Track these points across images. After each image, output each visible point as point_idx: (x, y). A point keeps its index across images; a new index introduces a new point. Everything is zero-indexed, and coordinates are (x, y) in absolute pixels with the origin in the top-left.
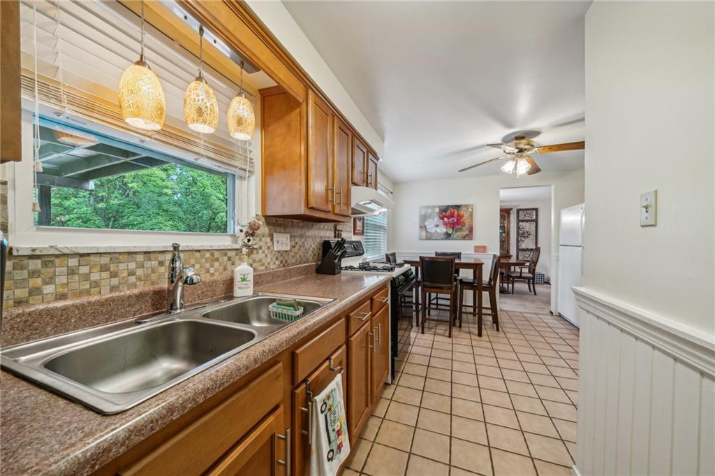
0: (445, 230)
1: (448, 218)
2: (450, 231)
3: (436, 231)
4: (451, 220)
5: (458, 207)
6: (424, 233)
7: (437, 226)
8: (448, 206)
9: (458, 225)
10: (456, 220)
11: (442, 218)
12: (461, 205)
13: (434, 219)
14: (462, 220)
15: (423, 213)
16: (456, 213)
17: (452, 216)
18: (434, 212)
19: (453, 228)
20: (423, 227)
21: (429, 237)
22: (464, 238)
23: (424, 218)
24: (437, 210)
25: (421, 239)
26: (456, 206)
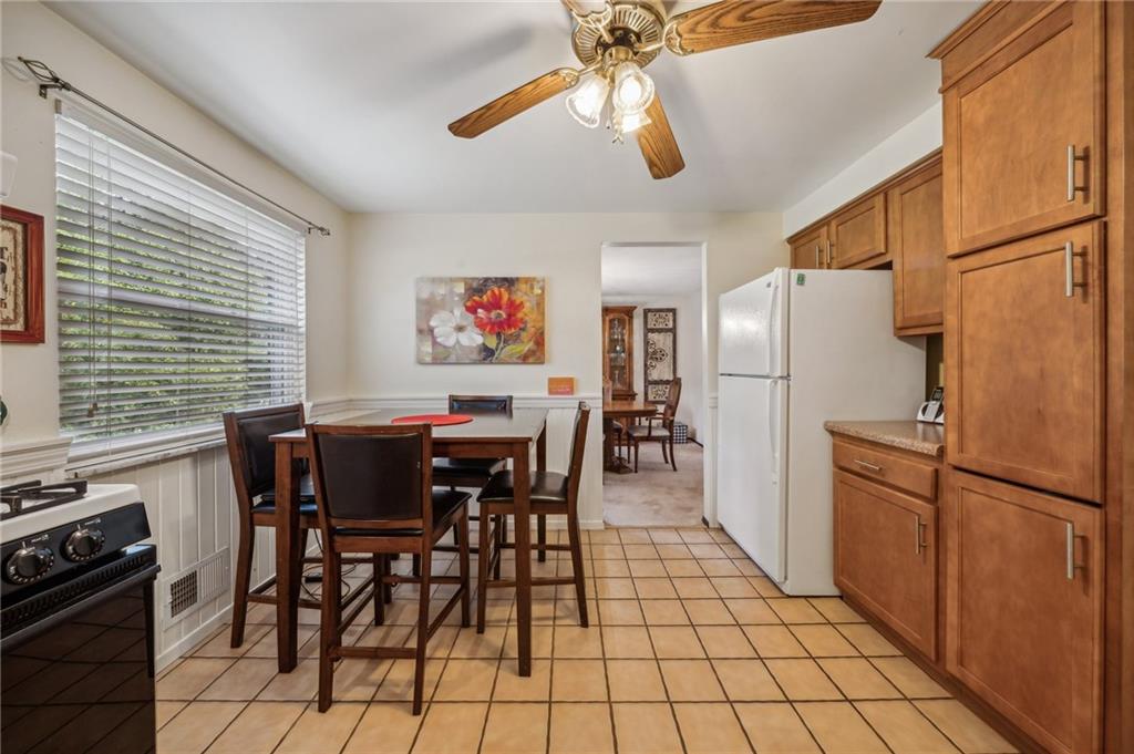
0: (479, 340)
1: (488, 308)
2: (492, 342)
3: (458, 342)
4: (493, 314)
5: (509, 282)
6: (427, 348)
7: (460, 329)
8: (486, 280)
9: (510, 327)
10: (504, 316)
11: (472, 310)
12: (517, 279)
13: (452, 312)
14: (520, 315)
15: (425, 295)
16: (506, 297)
17: (495, 304)
18: (451, 292)
19: (499, 335)
20: (425, 332)
21: (441, 357)
22: (524, 359)
23: (427, 307)
24: (460, 289)
25: (421, 362)
26: (505, 279)
